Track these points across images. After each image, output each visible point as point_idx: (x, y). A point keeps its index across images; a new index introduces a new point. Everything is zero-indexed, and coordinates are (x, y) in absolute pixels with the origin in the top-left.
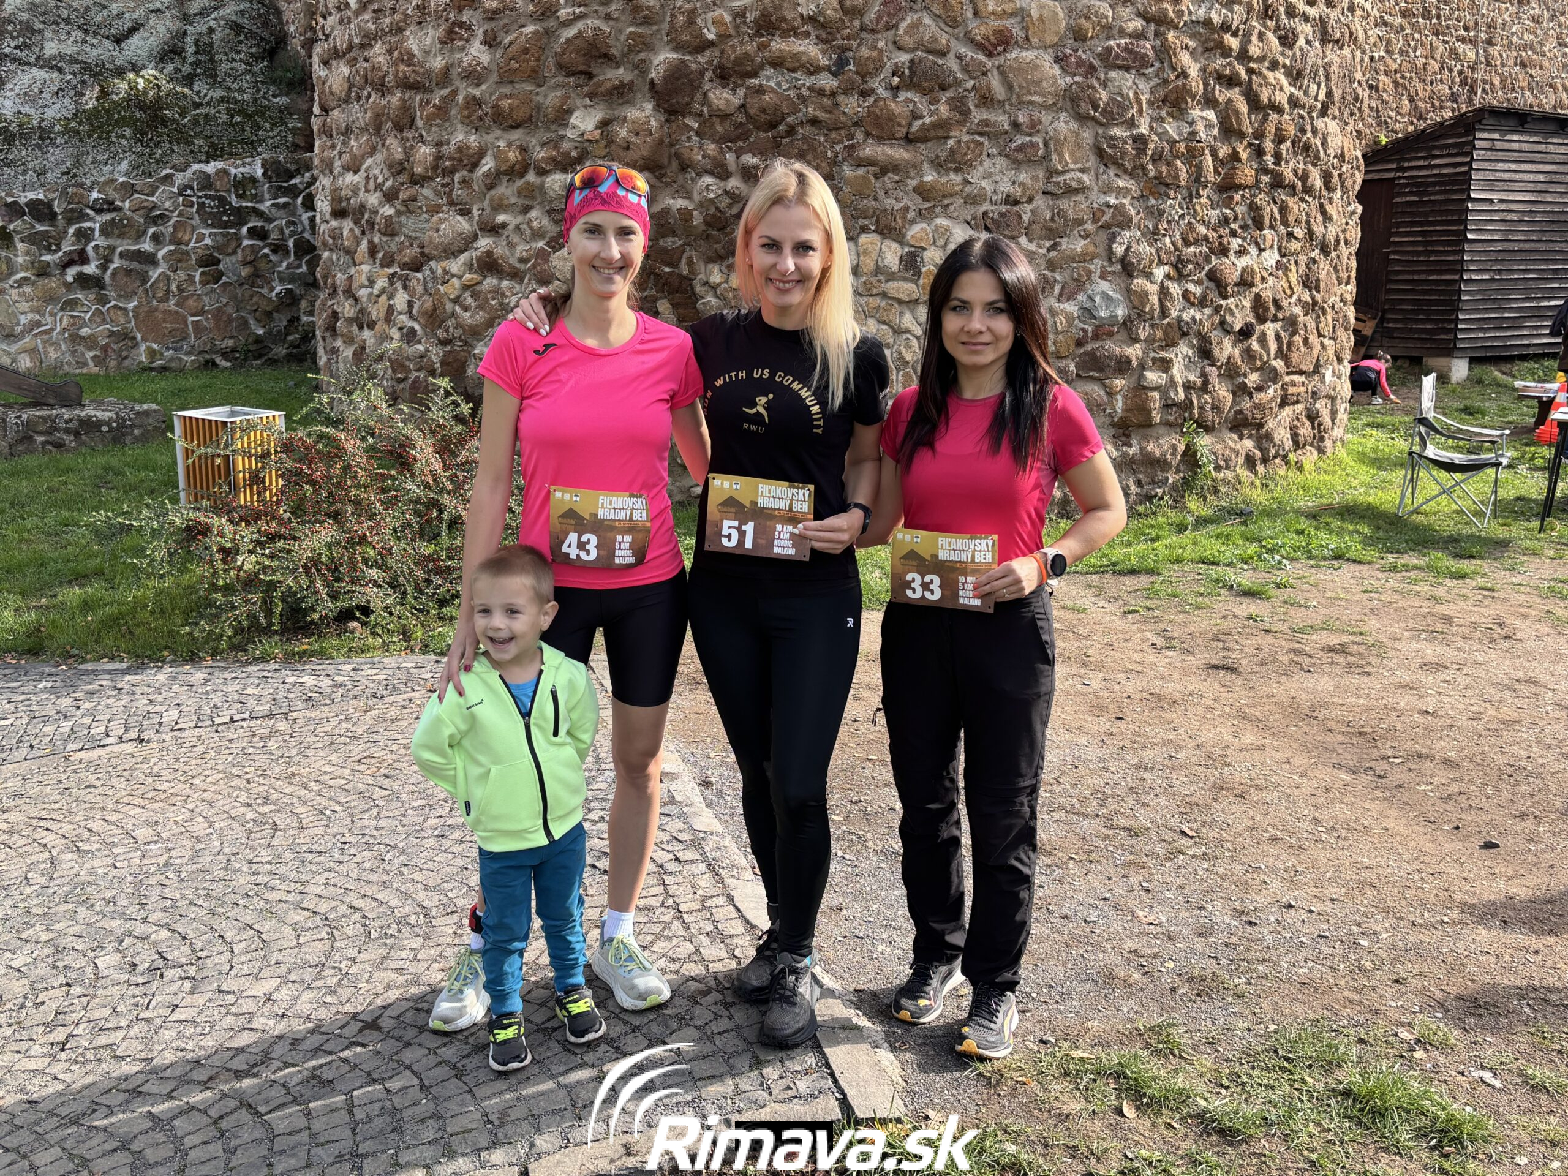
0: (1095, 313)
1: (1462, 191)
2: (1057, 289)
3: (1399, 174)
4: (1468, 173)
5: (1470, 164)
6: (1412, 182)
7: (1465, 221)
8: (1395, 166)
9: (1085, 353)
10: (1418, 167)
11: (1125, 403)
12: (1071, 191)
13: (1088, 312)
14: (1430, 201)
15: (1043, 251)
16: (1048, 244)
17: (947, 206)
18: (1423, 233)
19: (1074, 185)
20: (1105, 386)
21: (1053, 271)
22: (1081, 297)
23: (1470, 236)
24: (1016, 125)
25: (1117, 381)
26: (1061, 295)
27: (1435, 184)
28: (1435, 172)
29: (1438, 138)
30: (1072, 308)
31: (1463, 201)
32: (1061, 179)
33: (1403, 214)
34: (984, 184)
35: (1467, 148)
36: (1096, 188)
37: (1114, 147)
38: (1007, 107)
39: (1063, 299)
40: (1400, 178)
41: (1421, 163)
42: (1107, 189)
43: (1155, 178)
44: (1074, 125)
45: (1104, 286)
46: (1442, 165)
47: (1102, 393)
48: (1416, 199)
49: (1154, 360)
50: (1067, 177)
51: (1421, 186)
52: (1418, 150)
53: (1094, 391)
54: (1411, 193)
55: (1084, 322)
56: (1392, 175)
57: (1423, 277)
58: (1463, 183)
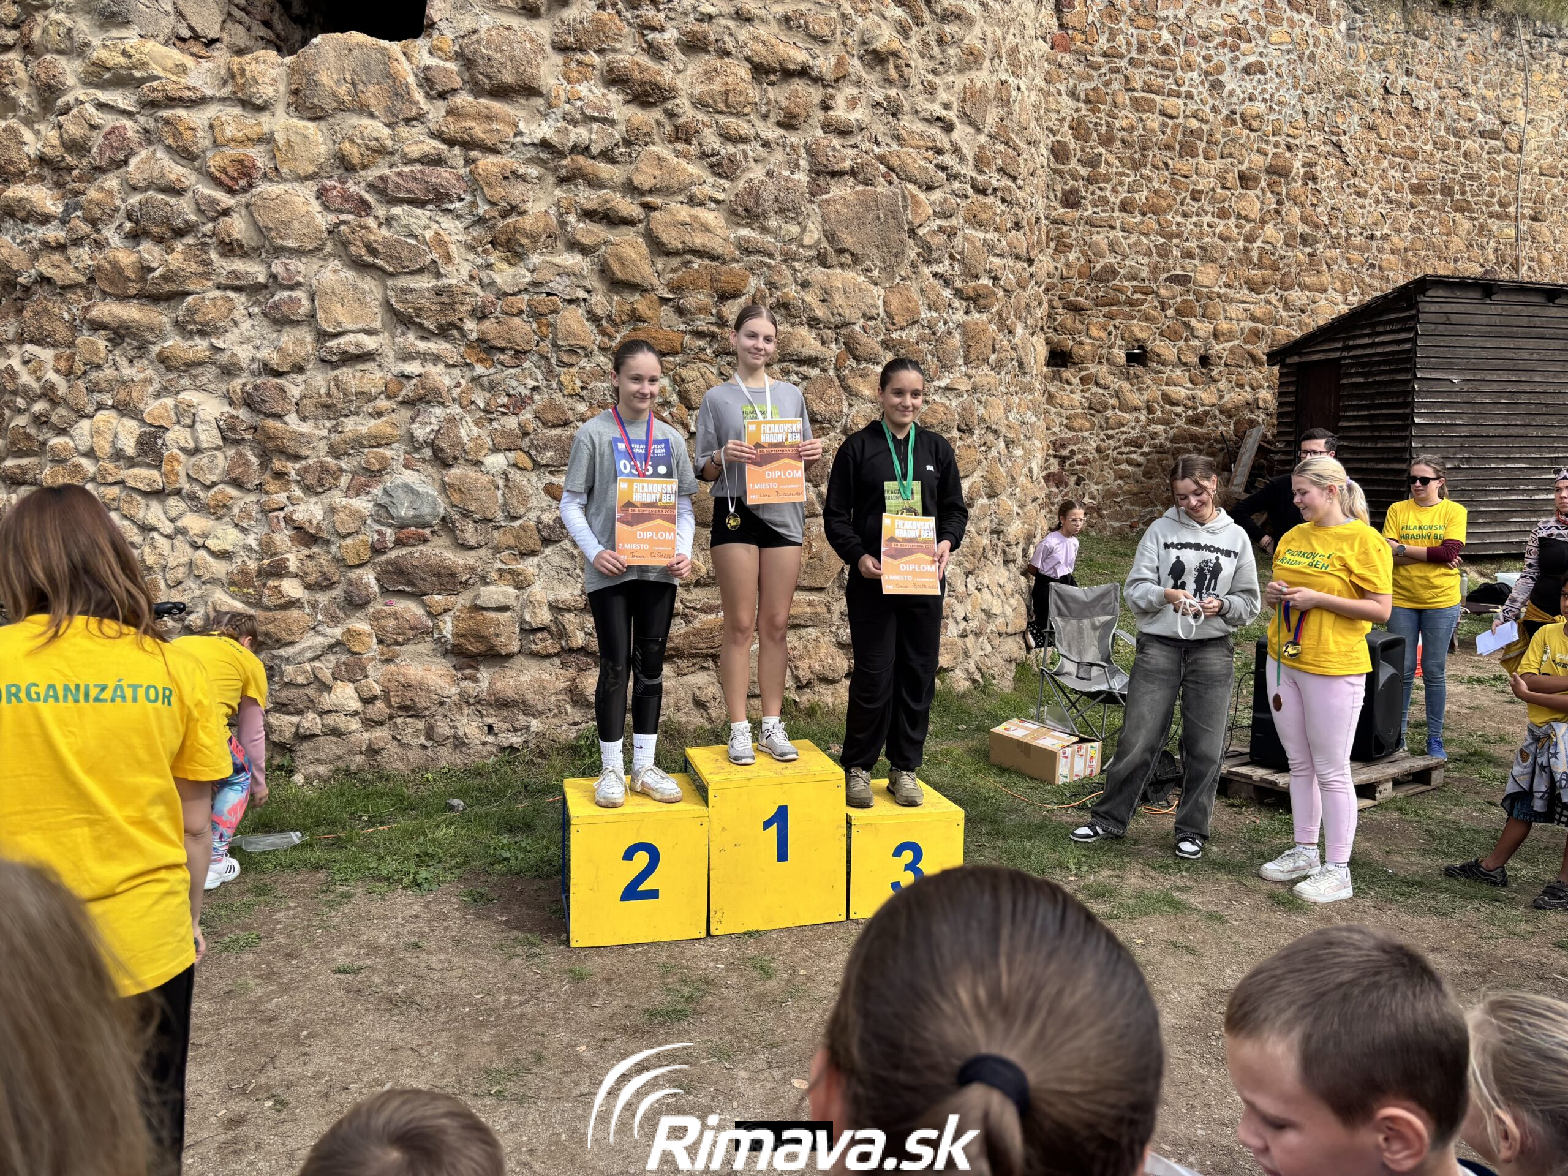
0: (393, 511)
1: (1407, 371)
2: (344, 480)
3: (1345, 354)
4: (1412, 351)
5: (1413, 341)
6: (1359, 361)
7: (1410, 404)
8: (1340, 345)
9: (388, 562)
10: (1364, 344)
11: (455, 626)
12: (348, 359)
13: (383, 511)
14: (1375, 382)
15: (325, 433)
16: (328, 424)
17: (196, 377)
18: (1369, 418)
19: (352, 350)
20: (425, 606)
21: (338, 458)
22: (377, 491)
23: (1417, 420)
24: (274, 277)
25: (438, 597)
26: (348, 489)
27: (1379, 363)
28: (1379, 350)
29: (1382, 314)
30: (363, 505)
31: (1409, 381)
32: (333, 343)
33: (1351, 396)
34: (237, 349)
35: (1410, 324)
36: (391, 354)
37: (405, 301)
38: (264, 255)
39: (352, 492)
40: (1345, 358)
41: (1366, 341)
42: (407, 356)
43: (478, 340)
44: (350, 275)
45: (409, 477)
46: (1387, 342)
47: (422, 612)
48: (1361, 380)
49: (501, 571)
50: (342, 340)
51: (1366, 365)
52: (1363, 327)
53: (407, 610)
54: (1357, 374)
55: (378, 522)
56: (1337, 355)
57: (1371, 465)
58: (1406, 361)
